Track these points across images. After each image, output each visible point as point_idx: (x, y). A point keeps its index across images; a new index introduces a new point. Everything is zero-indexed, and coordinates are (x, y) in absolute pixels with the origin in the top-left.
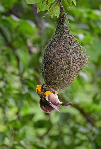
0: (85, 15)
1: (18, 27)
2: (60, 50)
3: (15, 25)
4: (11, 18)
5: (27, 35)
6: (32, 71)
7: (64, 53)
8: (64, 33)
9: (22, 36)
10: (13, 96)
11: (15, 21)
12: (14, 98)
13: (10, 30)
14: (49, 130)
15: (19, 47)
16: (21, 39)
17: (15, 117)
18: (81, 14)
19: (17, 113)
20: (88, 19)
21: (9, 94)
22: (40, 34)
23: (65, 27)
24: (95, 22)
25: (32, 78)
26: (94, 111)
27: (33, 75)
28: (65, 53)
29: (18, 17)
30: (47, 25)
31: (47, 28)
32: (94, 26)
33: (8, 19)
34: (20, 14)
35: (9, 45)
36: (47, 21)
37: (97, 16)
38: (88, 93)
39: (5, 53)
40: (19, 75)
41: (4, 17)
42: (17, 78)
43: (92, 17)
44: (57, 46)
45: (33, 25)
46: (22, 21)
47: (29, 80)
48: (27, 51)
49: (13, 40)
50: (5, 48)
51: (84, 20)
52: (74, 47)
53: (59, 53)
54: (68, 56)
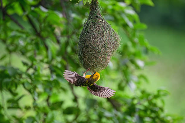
0: (110, 7)
1: (46, 17)
2: (95, 34)
3: (44, 16)
4: (40, 9)
5: (55, 26)
6: (59, 59)
7: (99, 37)
8: (97, 18)
9: (50, 26)
10: (42, 82)
11: (43, 12)
12: (43, 84)
13: (38, 20)
14: (77, 116)
15: (47, 37)
16: (49, 29)
17: (45, 104)
18: (106, 6)
19: (47, 100)
20: (113, 10)
21: (38, 81)
22: (68, 24)
23: (98, 12)
24: (119, 13)
25: (59, 66)
26: (119, 97)
27: (61, 63)
28: (101, 37)
29: (46, 8)
30: (74, 15)
31: (74, 19)
32: (118, 17)
33: (37, 9)
34: (49, 6)
35: (38, 35)
36: (73, 12)
37: (121, 8)
38: (113, 80)
39: (34, 42)
40: (47, 63)
41: (33, 8)
42: (46, 66)
43: (117, 8)
44: (92, 31)
45: (60, 16)
46: (50, 11)
47: (56, 67)
48: (55, 40)
49: (41, 30)
50: (34, 37)
51: (109, 11)
52: (108, 30)
53: (94, 37)
54: (104, 39)
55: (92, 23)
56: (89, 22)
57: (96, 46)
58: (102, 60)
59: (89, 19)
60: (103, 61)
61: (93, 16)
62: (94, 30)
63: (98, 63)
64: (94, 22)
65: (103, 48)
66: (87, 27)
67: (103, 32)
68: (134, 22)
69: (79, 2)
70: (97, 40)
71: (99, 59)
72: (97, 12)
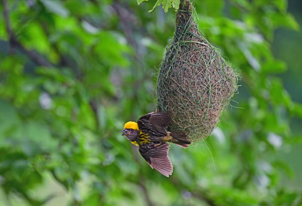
0: (216, 30)
2: (190, 69)
3: (89, 41)
8: (191, 37)
11: (88, 34)
16: (100, 68)
20: (222, 37)
23: (192, 26)
28: (199, 73)
43: (229, 33)
44: (183, 63)
52: (213, 60)
53: (187, 74)
54: (205, 78)
55: (182, 47)
56: (175, 47)
57: (191, 91)
58: (204, 118)
59: (176, 40)
60: (206, 120)
61: (183, 35)
62: (187, 61)
63: (196, 124)
64: (186, 47)
65: (205, 95)
66: (172, 56)
67: (203, 64)
68: (262, 59)
69: (154, 7)
70: (192, 81)
71: (198, 116)
72: (190, 26)
